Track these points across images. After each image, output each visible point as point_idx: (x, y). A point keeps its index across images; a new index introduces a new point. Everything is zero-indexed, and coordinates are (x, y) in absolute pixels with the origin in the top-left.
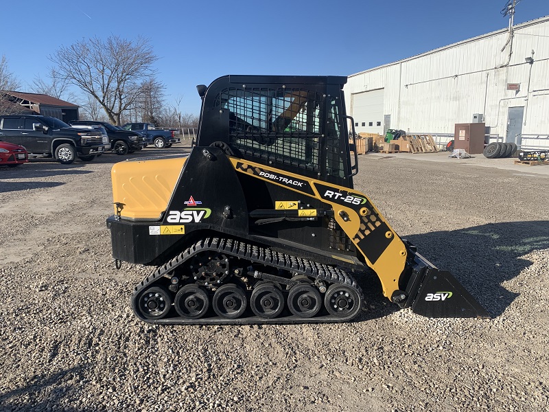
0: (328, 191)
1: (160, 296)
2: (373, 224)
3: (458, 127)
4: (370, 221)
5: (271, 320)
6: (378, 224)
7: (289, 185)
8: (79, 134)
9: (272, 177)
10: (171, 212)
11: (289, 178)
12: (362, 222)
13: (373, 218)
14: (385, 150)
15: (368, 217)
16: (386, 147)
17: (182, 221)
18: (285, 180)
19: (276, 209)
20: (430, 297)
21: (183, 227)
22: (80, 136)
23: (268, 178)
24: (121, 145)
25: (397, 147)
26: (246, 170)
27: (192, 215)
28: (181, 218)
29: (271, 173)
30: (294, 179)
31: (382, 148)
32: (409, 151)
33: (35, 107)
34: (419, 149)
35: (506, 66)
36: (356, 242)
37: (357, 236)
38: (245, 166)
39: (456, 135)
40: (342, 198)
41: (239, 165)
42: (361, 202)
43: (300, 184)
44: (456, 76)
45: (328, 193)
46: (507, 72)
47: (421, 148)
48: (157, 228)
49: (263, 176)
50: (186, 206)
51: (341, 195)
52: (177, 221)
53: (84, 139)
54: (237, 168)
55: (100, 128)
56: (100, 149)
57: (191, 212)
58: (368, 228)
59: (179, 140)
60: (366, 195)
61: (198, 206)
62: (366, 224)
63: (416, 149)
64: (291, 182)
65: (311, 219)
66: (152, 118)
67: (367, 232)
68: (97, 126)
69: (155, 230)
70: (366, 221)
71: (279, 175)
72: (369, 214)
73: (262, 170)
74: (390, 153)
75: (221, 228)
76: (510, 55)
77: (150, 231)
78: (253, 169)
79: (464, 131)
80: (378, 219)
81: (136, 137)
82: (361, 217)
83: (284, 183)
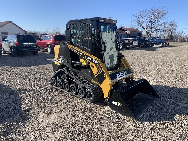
0: (88, 57)
2: (100, 70)
4: (99, 69)
6: (102, 71)
7: (80, 54)
8: (125, 40)
9: (76, 51)
10: (58, 59)
11: (80, 52)
12: (97, 69)
18: (79, 52)
19: (81, 62)
20: (114, 103)
21: (60, 63)
22: (125, 41)
23: (75, 51)
24: (143, 45)
26: (71, 48)
29: (76, 50)
30: (81, 52)
33: (129, 32)
36: (96, 76)
37: (96, 74)
38: (70, 47)
40: (92, 60)
41: (69, 46)
42: (97, 62)
43: (82, 54)
45: (89, 58)
49: (74, 50)
51: (92, 59)
53: (126, 42)
55: (135, 39)
56: (131, 45)
58: (99, 72)
59: (169, 43)
61: (62, 58)
62: (98, 70)
65: (85, 66)
66: (171, 35)
67: (99, 73)
68: (134, 38)
70: (98, 69)
71: (77, 51)
72: (99, 67)
73: (74, 49)
75: (66, 65)
77: (55, 63)
78: (72, 48)
80: (102, 69)
81: (148, 42)
82: (97, 68)
83: (78, 53)
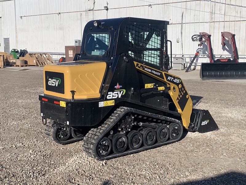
0: (169, 77)
1: (106, 143)
2: (183, 92)
3: (67, 48)
5: (152, 146)
9: (150, 71)
10: (109, 93)
12: (179, 91)
13: (183, 89)
14: (17, 64)
15: (181, 88)
16: (18, 62)
17: (114, 98)
18: (154, 72)
19: (145, 88)
20: (203, 123)
21: (114, 101)
25: (26, 62)
26: (140, 68)
27: (118, 94)
28: (113, 96)
31: (15, 63)
32: (36, 65)
34: (43, 63)
35: (92, 10)
37: (178, 99)
38: (139, 65)
39: (67, 53)
40: (173, 80)
42: (179, 81)
44: (60, 13)
46: (93, 14)
47: (44, 62)
48: (102, 103)
49: (146, 70)
50: (115, 89)
51: (173, 78)
52: (111, 98)
54: (136, 67)
57: (117, 92)
60: (181, 78)
61: (121, 88)
63: (41, 63)
64: (156, 73)
65: (161, 92)
67: (181, 96)
69: (102, 104)
74: (22, 66)
75: (129, 100)
76: (94, 3)
77: (99, 105)
79: (72, 51)
80: (185, 90)
